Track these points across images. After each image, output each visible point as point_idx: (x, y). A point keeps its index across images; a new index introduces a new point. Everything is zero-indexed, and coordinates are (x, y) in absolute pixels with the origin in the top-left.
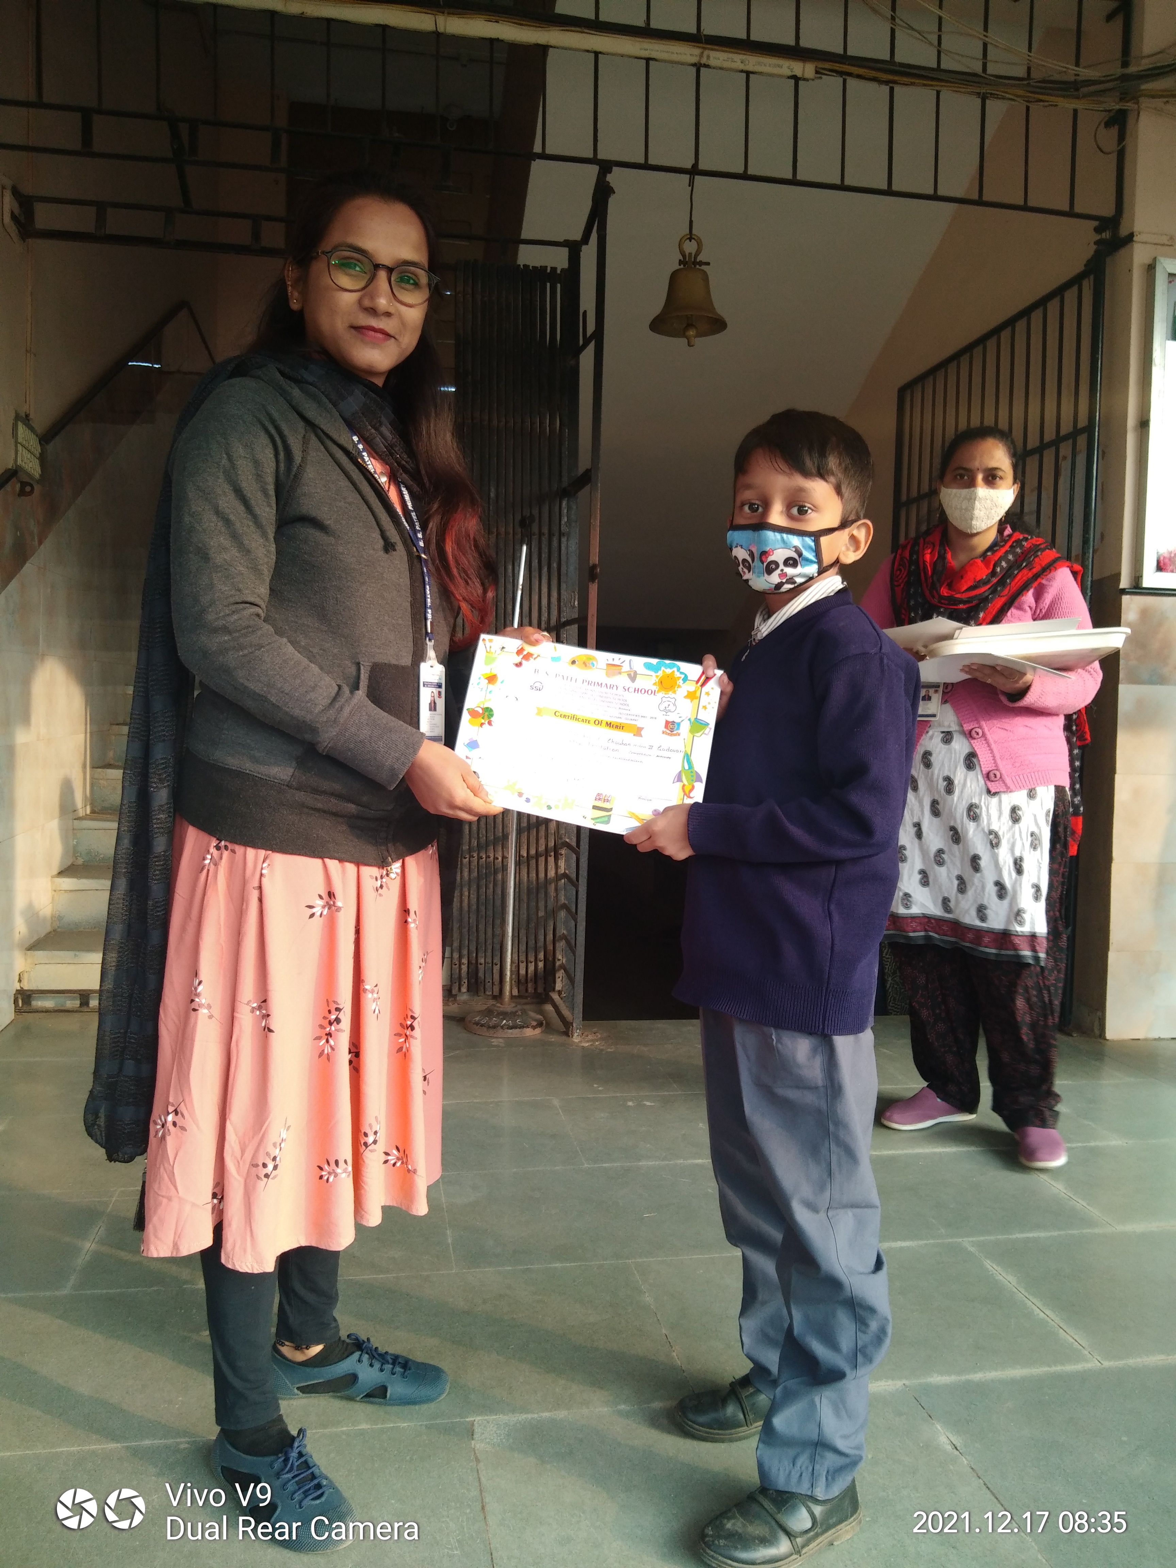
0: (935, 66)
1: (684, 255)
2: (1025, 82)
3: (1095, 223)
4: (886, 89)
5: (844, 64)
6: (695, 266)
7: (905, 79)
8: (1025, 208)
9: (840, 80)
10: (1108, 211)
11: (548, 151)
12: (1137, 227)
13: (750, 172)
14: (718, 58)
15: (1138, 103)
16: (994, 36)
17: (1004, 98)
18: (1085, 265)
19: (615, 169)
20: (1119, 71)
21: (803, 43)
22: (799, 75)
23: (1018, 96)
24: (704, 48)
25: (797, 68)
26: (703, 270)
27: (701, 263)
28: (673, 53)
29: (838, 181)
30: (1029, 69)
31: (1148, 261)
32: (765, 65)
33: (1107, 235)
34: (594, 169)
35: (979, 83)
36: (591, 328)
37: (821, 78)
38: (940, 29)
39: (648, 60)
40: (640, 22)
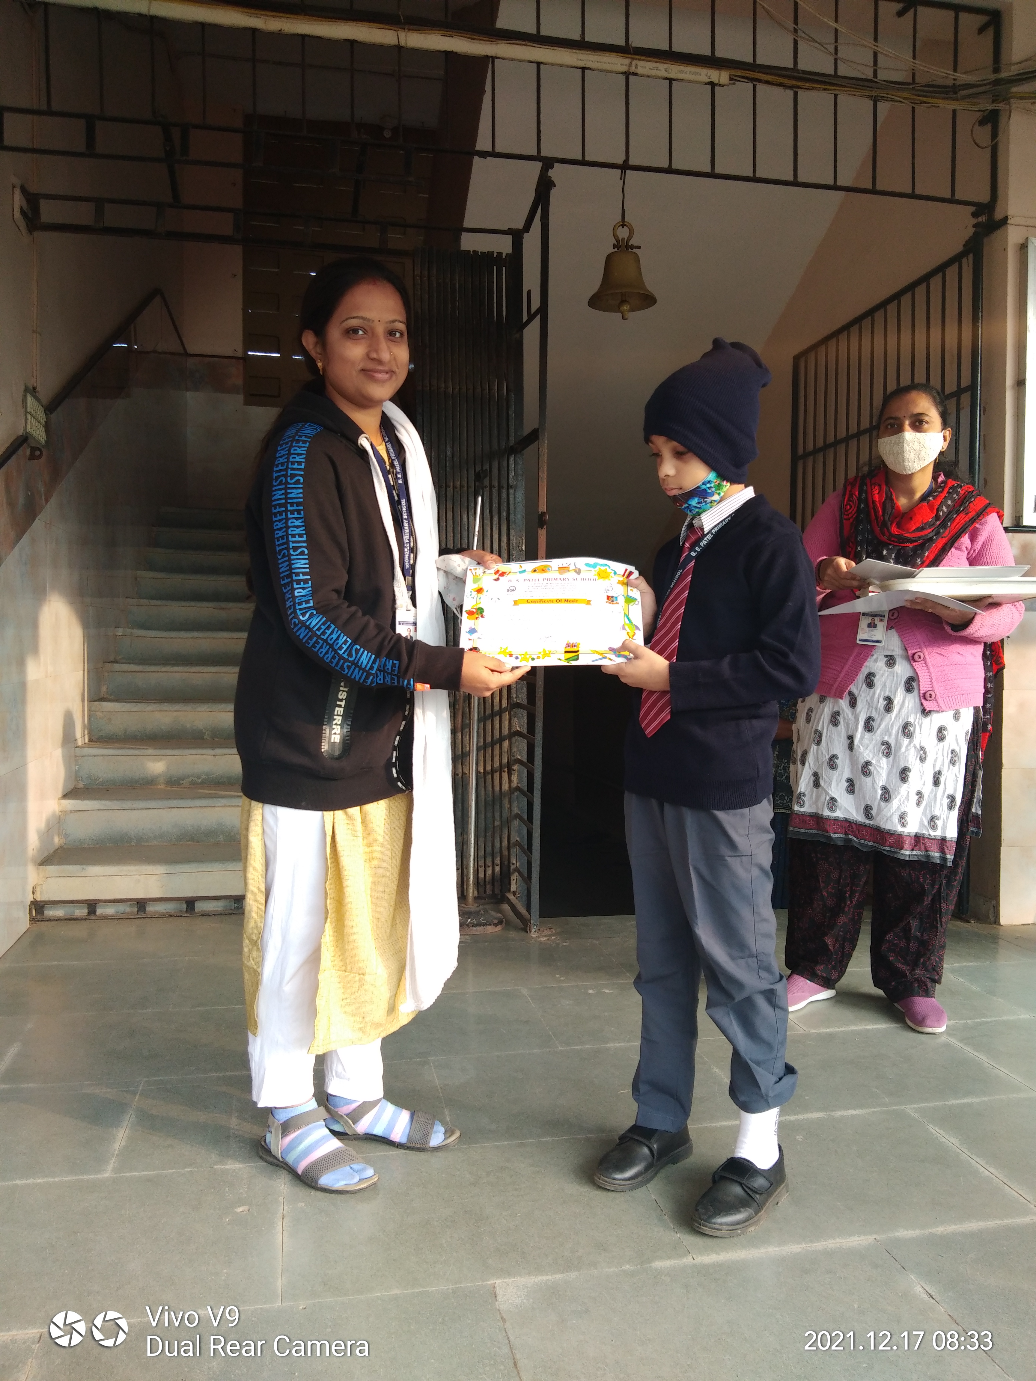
0: (832, 72)
1: (617, 241)
2: (911, 87)
3: (973, 209)
4: (790, 93)
5: (754, 71)
6: (627, 249)
7: (809, 85)
8: (913, 196)
9: (750, 86)
10: (984, 197)
11: (498, 150)
12: (1010, 213)
13: (674, 167)
14: (645, 67)
15: (1009, 104)
16: (883, 47)
17: (893, 100)
18: (964, 246)
19: (556, 165)
20: (993, 77)
21: (719, 54)
22: (716, 81)
23: (905, 98)
24: (633, 59)
25: (714, 75)
26: (635, 253)
27: (633, 247)
28: (605, 63)
29: (751, 175)
30: (914, 75)
31: (1021, 241)
32: (686, 73)
33: (982, 219)
34: (538, 165)
35: (871, 87)
36: (536, 304)
37: (734, 84)
38: (836, 41)
39: (583, 69)
40: (576, 36)
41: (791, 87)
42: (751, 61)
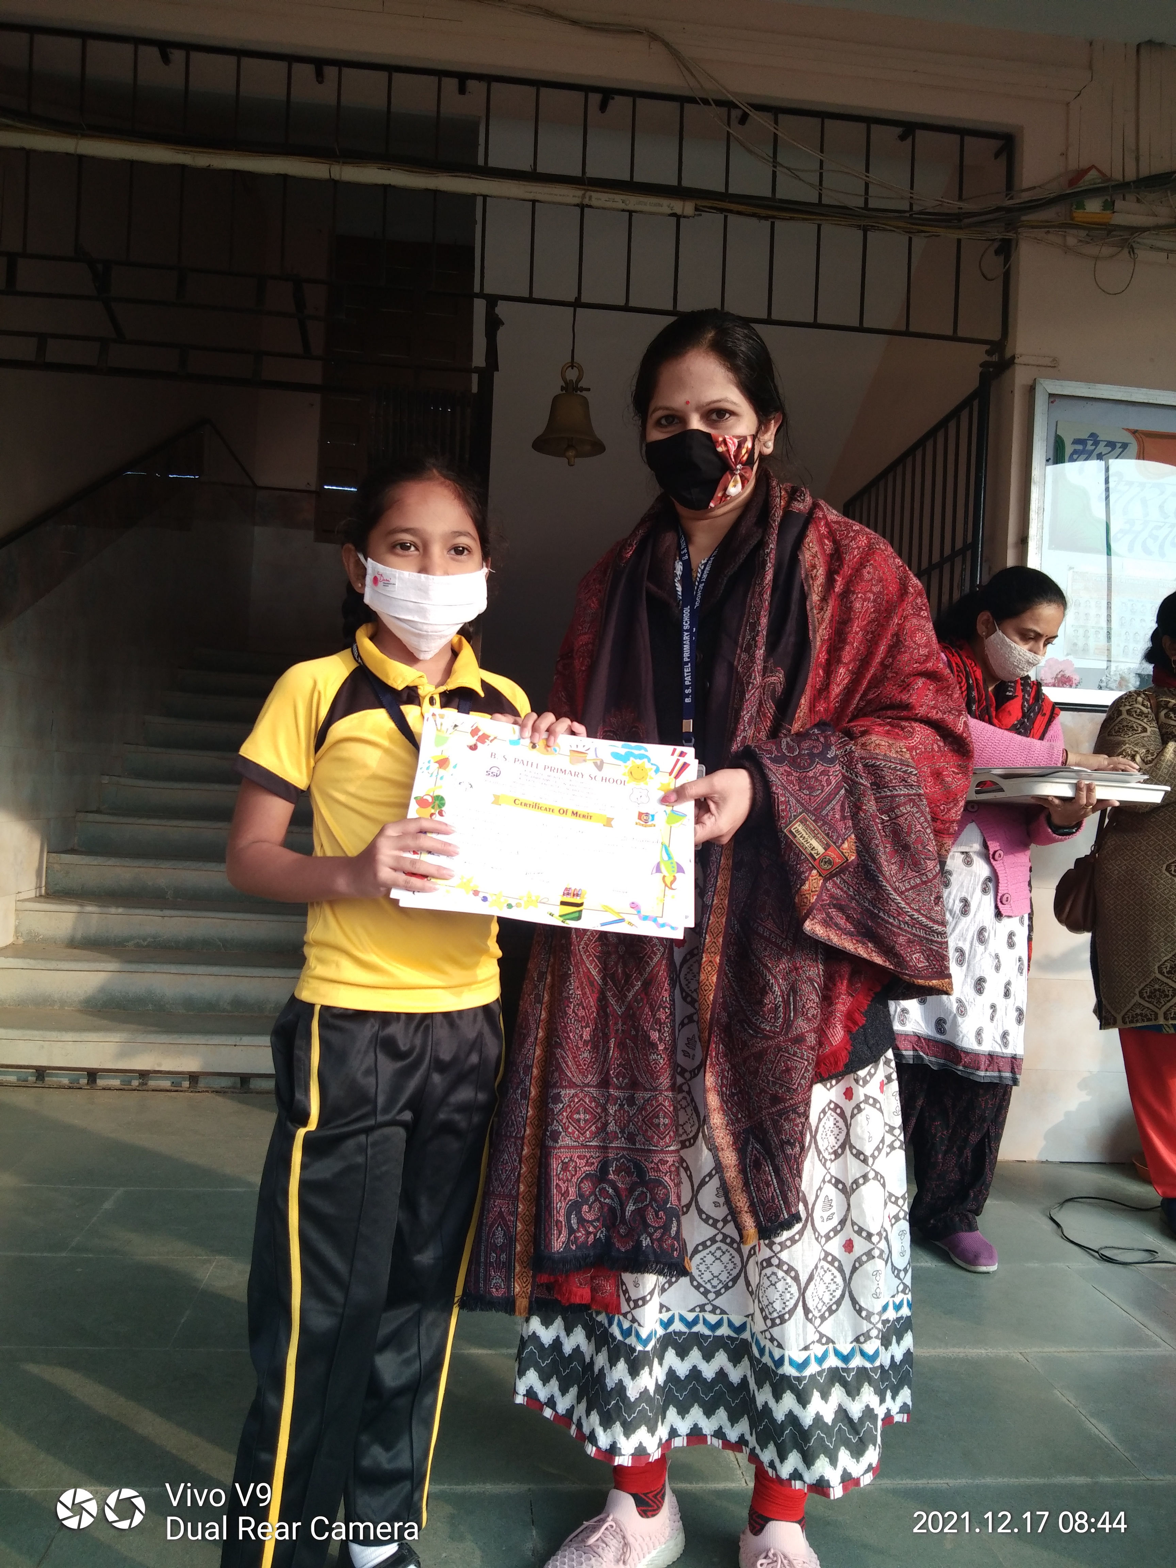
0: (816, 201)
1: (566, 382)
2: (907, 215)
3: (984, 347)
4: (765, 223)
5: (726, 201)
6: (576, 392)
7: (784, 214)
8: (907, 333)
9: (721, 217)
10: (996, 335)
12: (1019, 350)
13: (631, 304)
14: (601, 198)
15: (1018, 233)
16: (875, 176)
17: (885, 230)
19: (501, 302)
20: (1005, 203)
21: (686, 184)
22: (680, 212)
23: (897, 228)
24: (588, 190)
25: (678, 206)
26: (583, 396)
27: (582, 389)
28: (557, 195)
30: (911, 202)
31: (1029, 382)
32: (646, 204)
33: (993, 358)
34: (482, 303)
35: (859, 216)
37: (701, 215)
38: (821, 170)
39: (534, 202)
40: (527, 167)
41: (766, 218)
42: (723, 190)
